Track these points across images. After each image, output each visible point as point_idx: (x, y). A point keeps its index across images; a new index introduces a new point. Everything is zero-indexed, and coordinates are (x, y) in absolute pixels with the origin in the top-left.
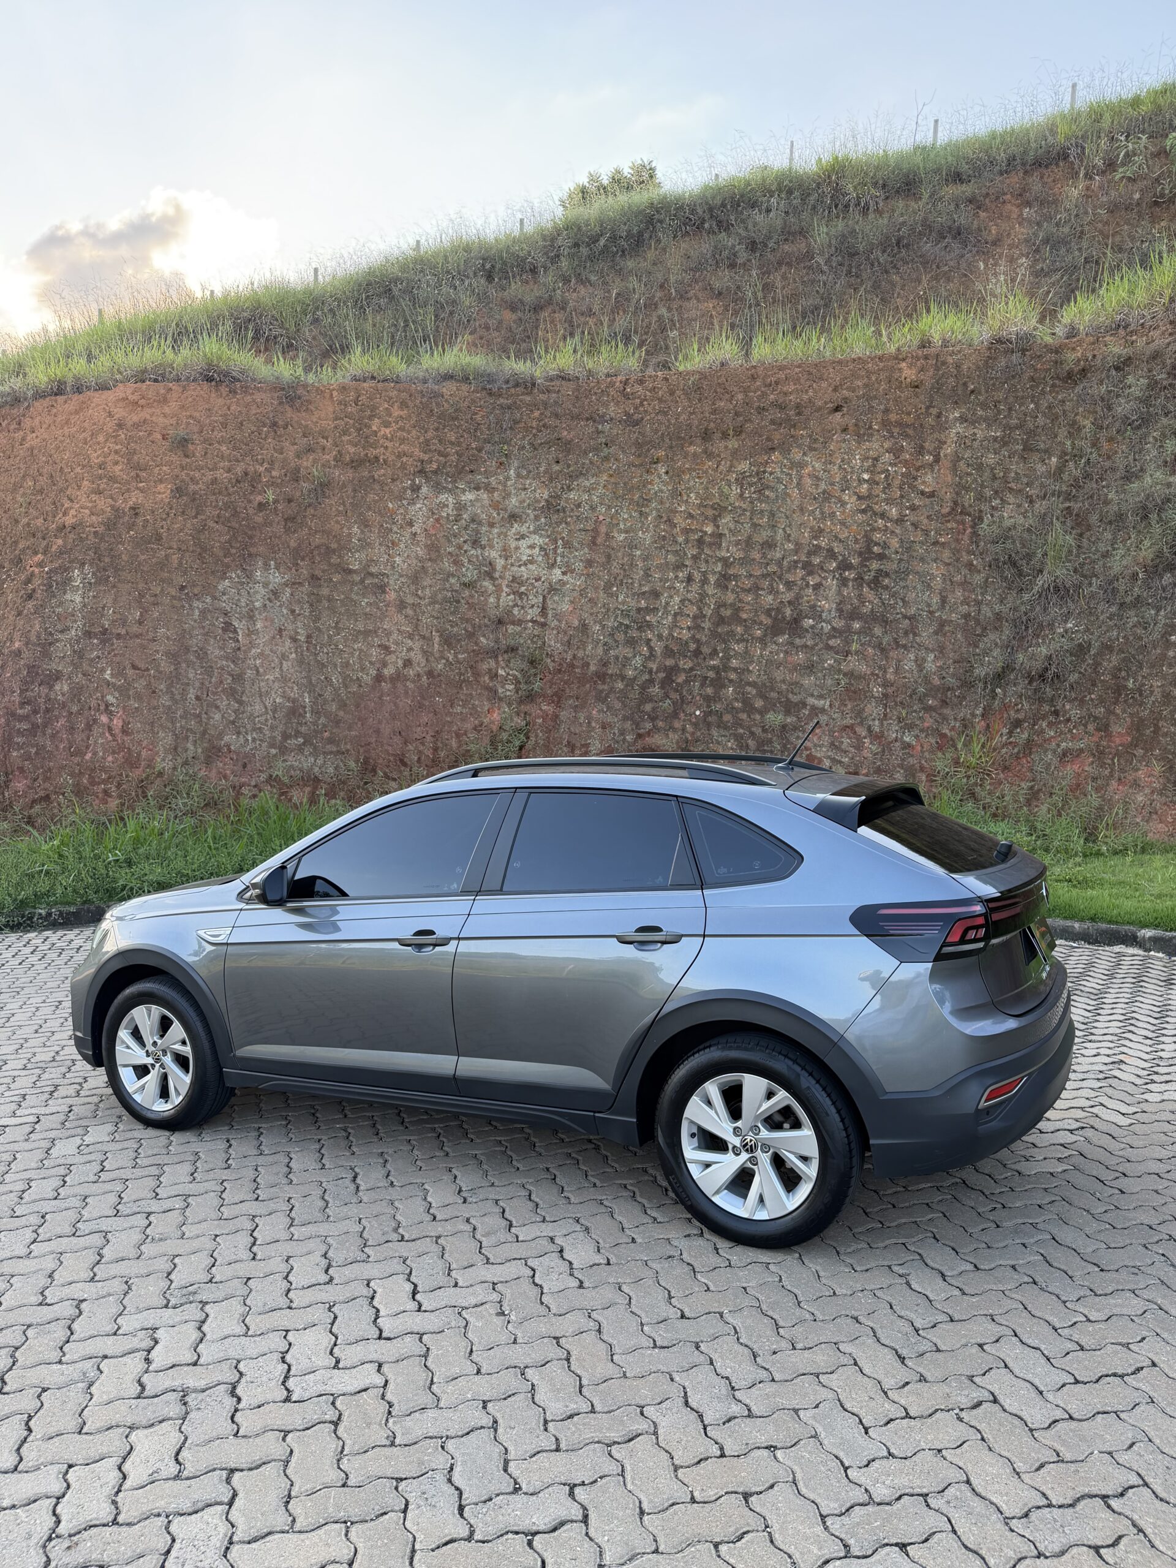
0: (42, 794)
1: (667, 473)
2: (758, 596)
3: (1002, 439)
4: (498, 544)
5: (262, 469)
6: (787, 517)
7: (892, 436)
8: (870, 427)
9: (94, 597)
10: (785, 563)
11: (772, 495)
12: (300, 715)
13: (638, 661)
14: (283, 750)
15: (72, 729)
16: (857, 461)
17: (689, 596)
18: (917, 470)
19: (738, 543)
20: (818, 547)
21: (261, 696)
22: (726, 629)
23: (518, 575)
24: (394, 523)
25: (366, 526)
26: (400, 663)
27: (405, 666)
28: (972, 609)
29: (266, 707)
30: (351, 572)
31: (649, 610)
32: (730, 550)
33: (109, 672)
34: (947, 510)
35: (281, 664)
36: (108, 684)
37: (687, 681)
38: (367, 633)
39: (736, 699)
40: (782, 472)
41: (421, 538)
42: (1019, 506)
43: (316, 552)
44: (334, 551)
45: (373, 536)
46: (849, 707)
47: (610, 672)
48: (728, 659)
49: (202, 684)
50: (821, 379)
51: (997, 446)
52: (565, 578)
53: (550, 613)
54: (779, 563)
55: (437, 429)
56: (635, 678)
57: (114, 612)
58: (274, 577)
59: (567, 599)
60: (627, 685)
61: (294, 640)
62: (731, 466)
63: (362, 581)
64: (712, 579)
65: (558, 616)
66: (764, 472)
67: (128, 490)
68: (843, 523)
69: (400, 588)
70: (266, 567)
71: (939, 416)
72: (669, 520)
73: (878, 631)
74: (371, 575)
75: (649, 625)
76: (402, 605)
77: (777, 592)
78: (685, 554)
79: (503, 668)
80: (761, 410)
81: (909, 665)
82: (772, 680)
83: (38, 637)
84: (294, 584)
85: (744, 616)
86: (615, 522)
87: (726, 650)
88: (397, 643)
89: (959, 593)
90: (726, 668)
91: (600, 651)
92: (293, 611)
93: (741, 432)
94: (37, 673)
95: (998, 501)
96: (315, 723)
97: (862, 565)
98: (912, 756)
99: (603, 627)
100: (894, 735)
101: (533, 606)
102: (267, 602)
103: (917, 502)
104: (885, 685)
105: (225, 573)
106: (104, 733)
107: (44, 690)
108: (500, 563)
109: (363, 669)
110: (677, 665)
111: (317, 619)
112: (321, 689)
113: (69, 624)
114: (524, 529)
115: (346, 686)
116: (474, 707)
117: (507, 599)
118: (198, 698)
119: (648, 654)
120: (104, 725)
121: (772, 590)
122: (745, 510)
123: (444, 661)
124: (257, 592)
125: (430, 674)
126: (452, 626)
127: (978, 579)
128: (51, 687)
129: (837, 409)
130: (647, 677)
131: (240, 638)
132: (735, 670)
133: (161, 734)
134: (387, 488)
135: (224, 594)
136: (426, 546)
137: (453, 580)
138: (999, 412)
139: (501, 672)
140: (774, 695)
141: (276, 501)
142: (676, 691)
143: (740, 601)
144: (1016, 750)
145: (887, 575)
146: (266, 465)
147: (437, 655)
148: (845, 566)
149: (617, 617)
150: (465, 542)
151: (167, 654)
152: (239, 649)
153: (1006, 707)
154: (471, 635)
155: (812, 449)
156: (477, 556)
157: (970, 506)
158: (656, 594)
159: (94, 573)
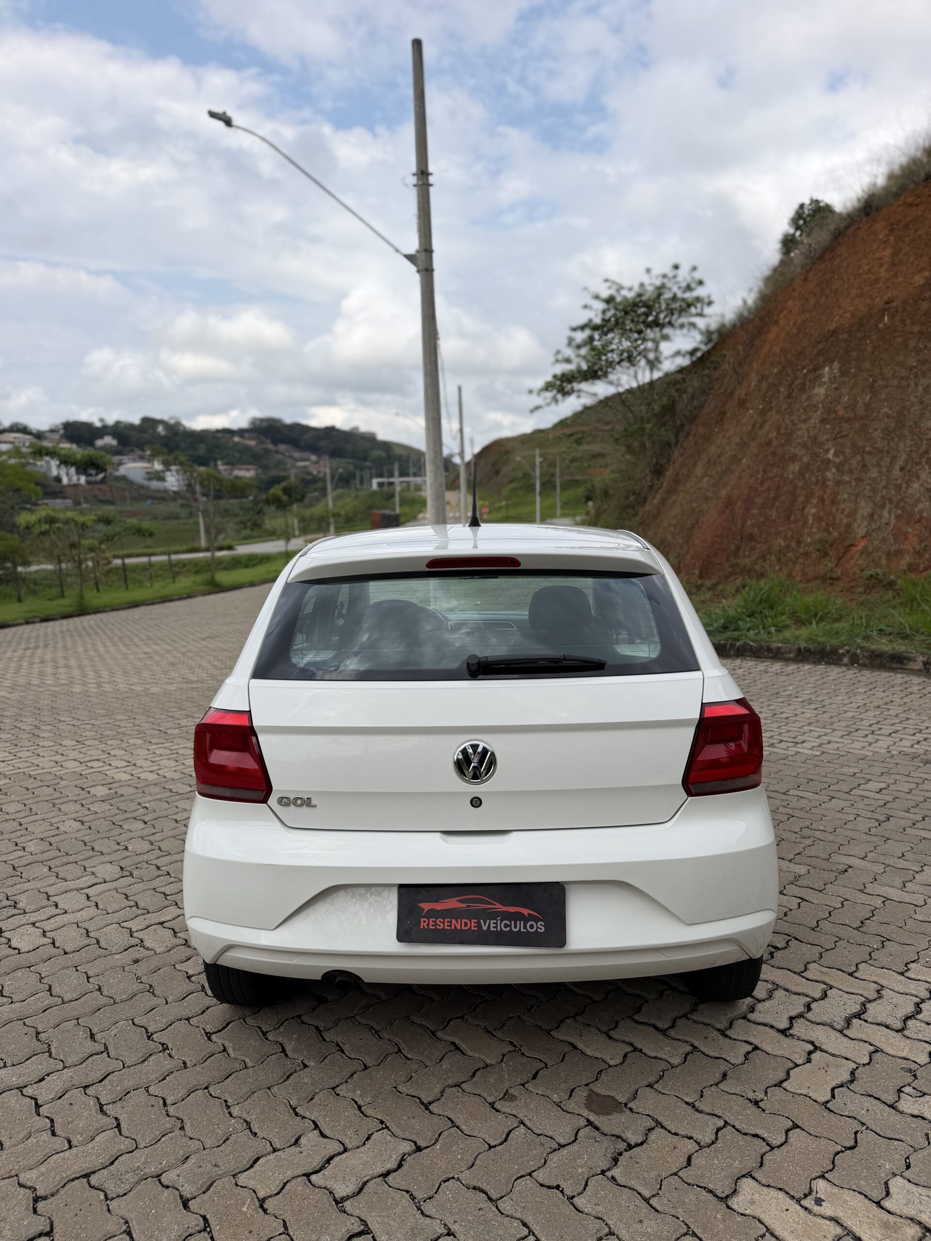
9: (835, 388)
33: (832, 452)
36: (829, 461)
49: (910, 455)
57: (849, 399)
107: (781, 471)
113: (811, 414)
118: (902, 470)
128: (786, 468)
133: (863, 504)
151: (885, 430)
159: (840, 368)
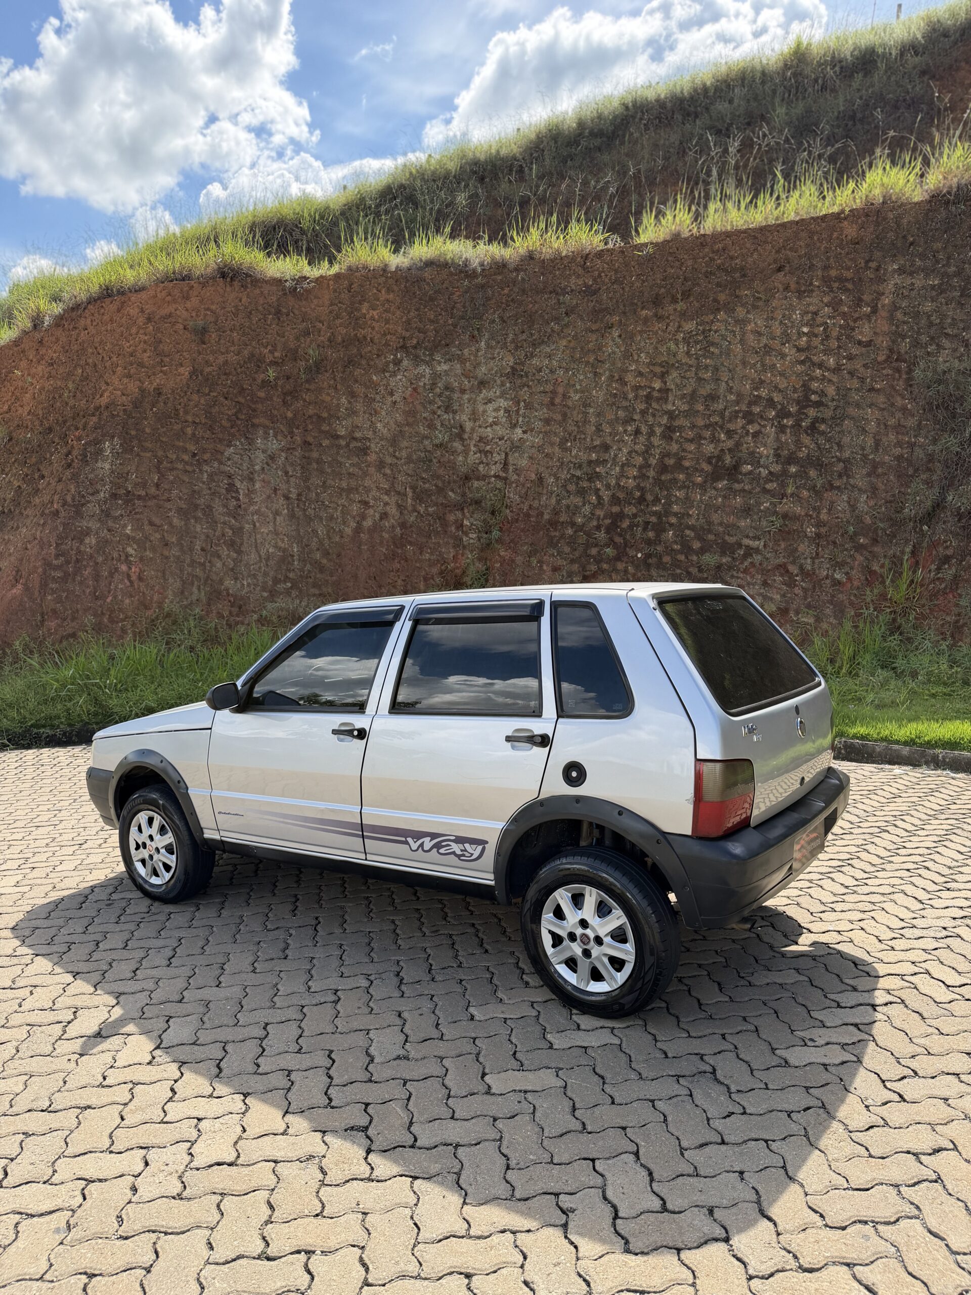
0: (70, 631)
1: (620, 336)
2: (700, 445)
3: (939, 287)
4: (467, 408)
5: (266, 351)
6: (730, 371)
7: (832, 291)
8: (811, 284)
9: (120, 464)
10: (727, 414)
11: (717, 351)
12: (289, 563)
13: (587, 509)
14: (273, 595)
15: (97, 577)
16: (797, 316)
17: (637, 447)
18: (855, 321)
19: (684, 396)
20: (759, 397)
21: (256, 547)
22: (669, 477)
23: (484, 435)
24: (377, 393)
25: (353, 397)
26: (377, 516)
27: (381, 519)
28: (905, 451)
29: (260, 556)
30: (338, 437)
31: (598, 462)
32: (674, 404)
33: (129, 528)
34: (884, 357)
35: (275, 519)
36: (129, 537)
37: (631, 527)
38: (350, 490)
39: (676, 543)
40: (726, 329)
41: (401, 405)
42: (955, 350)
43: (308, 422)
44: (324, 419)
45: (359, 406)
46: (783, 546)
47: (561, 520)
48: (670, 505)
49: (208, 536)
50: (766, 242)
51: (934, 293)
52: (525, 436)
53: (511, 468)
54: (722, 414)
55: (417, 310)
56: (584, 524)
57: (136, 477)
58: (272, 444)
59: (526, 455)
60: (575, 532)
61: (287, 498)
62: (679, 327)
63: (348, 445)
64: (658, 431)
65: (517, 471)
66: (710, 330)
67: (154, 374)
68: (782, 374)
69: (380, 450)
70: (266, 436)
71: (877, 269)
72: (621, 379)
73: (813, 473)
74: (355, 439)
75: (598, 476)
76: (381, 465)
77: (719, 441)
78: (634, 409)
79: (468, 519)
80: (707, 275)
81: (842, 505)
82: (710, 523)
83: (73, 500)
84: (289, 450)
85: (687, 464)
86: (572, 382)
87: (668, 497)
88: (375, 499)
89: (892, 437)
90: (667, 512)
91: (553, 501)
92: (286, 473)
93: (689, 295)
94: (71, 529)
95: (934, 347)
96: (302, 570)
97: (800, 412)
98: (842, 592)
99: (557, 479)
100: (825, 573)
101: (496, 463)
102: (265, 466)
103: (854, 351)
104: (819, 524)
105: (230, 442)
106: (123, 580)
107: (76, 544)
108: (468, 425)
109: (344, 523)
110: (622, 512)
111: (306, 480)
112: (308, 540)
113: (99, 487)
114: (491, 394)
115: (330, 538)
116: (441, 554)
117: (473, 458)
118: (203, 550)
119: (596, 502)
120: (123, 573)
121: (714, 440)
122: (691, 366)
123: (416, 514)
124: (257, 457)
125: (403, 525)
126: (424, 483)
127: (911, 422)
128: (81, 541)
129: (779, 269)
130: (595, 523)
131: (241, 497)
132: (676, 514)
134: (372, 363)
135: (229, 459)
136: (404, 412)
137: (426, 442)
138: (937, 262)
139: (466, 522)
140: (711, 537)
141: (277, 378)
142: (620, 535)
143: (684, 450)
144: (943, 586)
145: (823, 421)
146: (269, 347)
147: (410, 508)
148: (783, 413)
149: (570, 469)
150: (439, 408)
151: (179, 510)
152: (240, 506)
153: (934, 545)
154: (440, 490)
155: (755, 307)
156: (449, 420)
157: (906, 353)
158: (606, 448)
159: (121, 445)
